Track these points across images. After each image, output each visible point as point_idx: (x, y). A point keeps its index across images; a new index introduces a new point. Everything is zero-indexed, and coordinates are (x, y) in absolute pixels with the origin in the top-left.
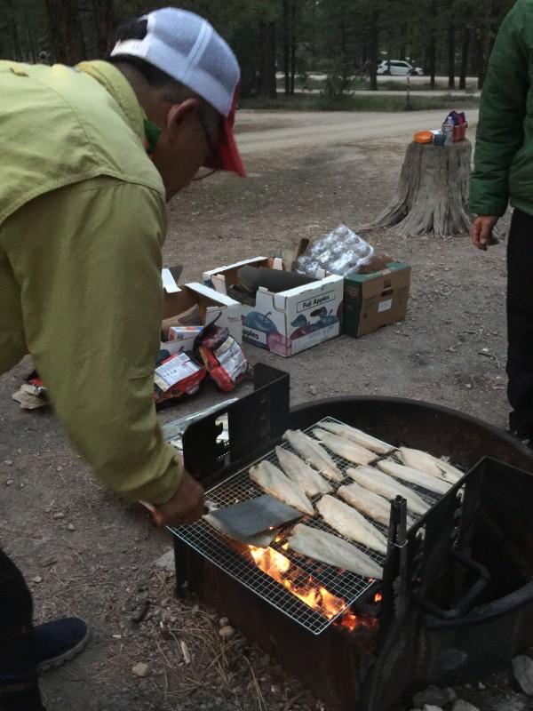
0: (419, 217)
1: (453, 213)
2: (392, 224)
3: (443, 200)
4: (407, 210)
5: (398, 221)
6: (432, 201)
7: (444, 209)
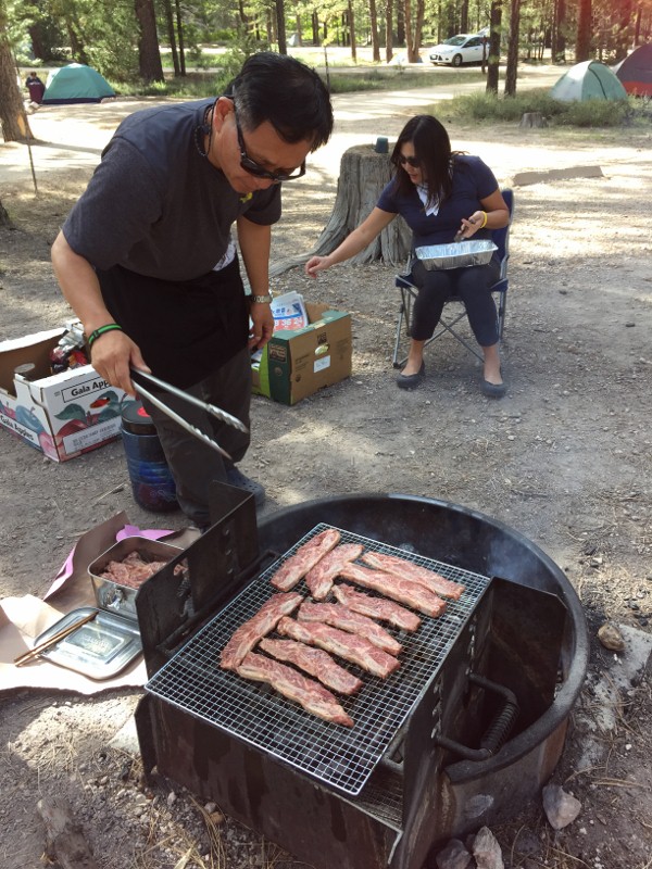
7: (392, 232)
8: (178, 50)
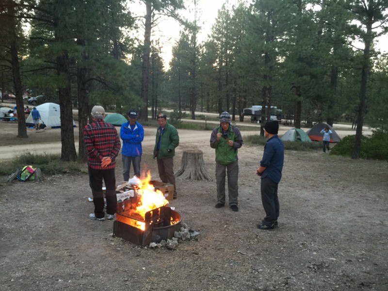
0: (186, 174)
1: (197, 173)
2: (178, 176)
3: (194, 169)
4: (183, 171)
5: (181, 175)
6: (190, 169)
7: (194, 171)
8: (155, 109)
